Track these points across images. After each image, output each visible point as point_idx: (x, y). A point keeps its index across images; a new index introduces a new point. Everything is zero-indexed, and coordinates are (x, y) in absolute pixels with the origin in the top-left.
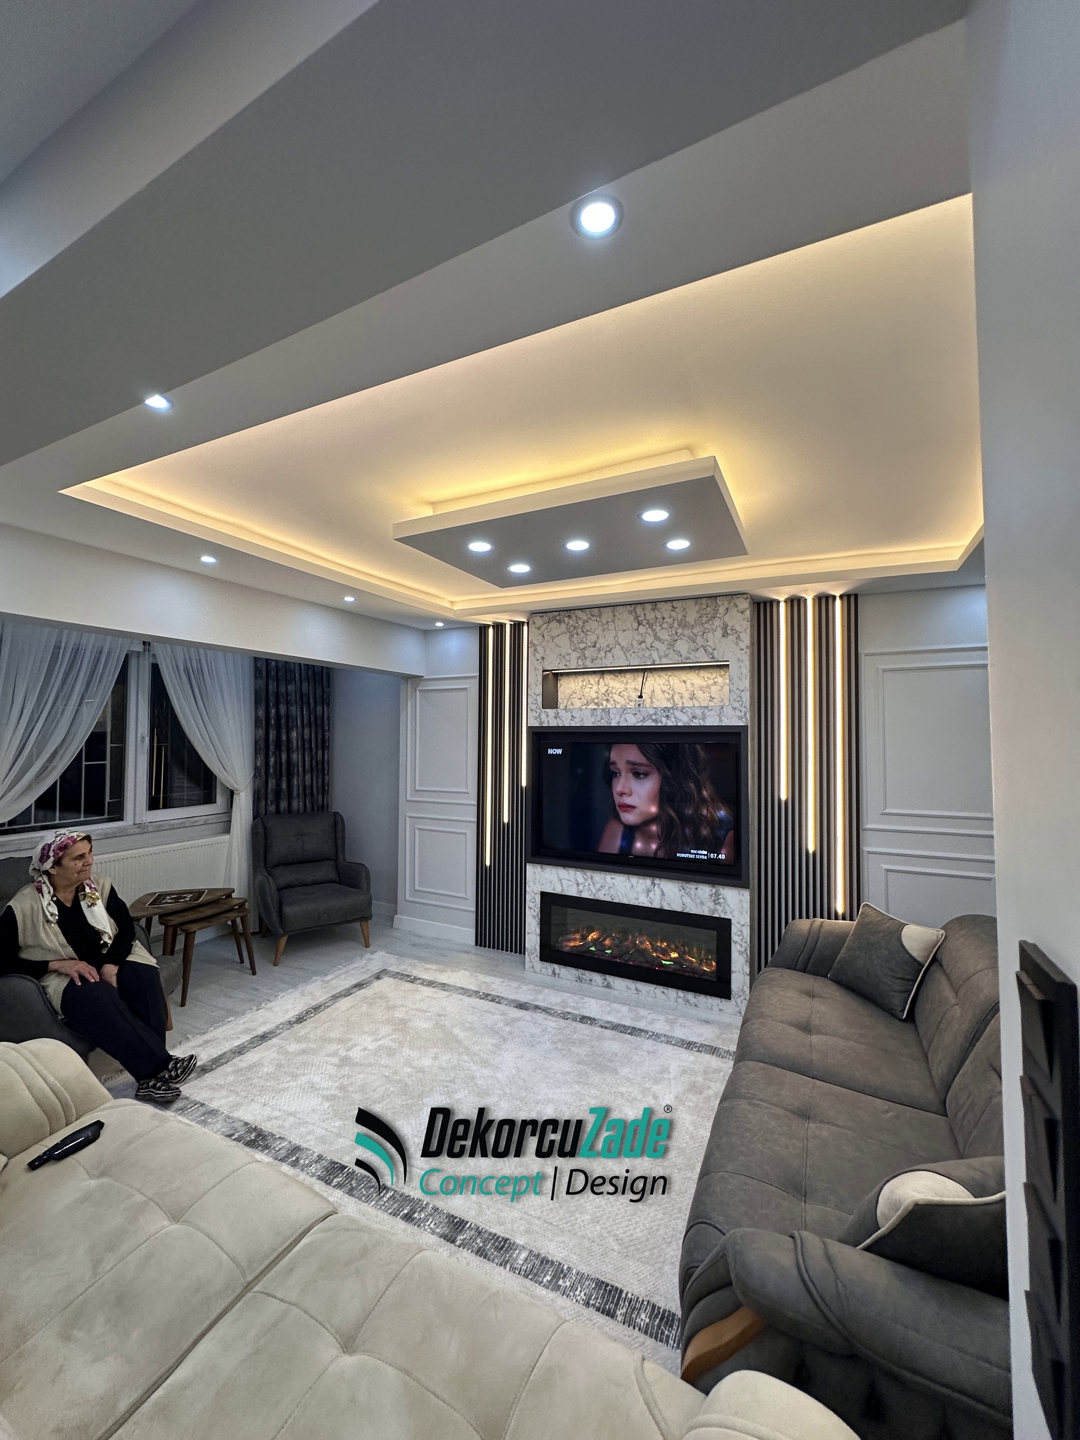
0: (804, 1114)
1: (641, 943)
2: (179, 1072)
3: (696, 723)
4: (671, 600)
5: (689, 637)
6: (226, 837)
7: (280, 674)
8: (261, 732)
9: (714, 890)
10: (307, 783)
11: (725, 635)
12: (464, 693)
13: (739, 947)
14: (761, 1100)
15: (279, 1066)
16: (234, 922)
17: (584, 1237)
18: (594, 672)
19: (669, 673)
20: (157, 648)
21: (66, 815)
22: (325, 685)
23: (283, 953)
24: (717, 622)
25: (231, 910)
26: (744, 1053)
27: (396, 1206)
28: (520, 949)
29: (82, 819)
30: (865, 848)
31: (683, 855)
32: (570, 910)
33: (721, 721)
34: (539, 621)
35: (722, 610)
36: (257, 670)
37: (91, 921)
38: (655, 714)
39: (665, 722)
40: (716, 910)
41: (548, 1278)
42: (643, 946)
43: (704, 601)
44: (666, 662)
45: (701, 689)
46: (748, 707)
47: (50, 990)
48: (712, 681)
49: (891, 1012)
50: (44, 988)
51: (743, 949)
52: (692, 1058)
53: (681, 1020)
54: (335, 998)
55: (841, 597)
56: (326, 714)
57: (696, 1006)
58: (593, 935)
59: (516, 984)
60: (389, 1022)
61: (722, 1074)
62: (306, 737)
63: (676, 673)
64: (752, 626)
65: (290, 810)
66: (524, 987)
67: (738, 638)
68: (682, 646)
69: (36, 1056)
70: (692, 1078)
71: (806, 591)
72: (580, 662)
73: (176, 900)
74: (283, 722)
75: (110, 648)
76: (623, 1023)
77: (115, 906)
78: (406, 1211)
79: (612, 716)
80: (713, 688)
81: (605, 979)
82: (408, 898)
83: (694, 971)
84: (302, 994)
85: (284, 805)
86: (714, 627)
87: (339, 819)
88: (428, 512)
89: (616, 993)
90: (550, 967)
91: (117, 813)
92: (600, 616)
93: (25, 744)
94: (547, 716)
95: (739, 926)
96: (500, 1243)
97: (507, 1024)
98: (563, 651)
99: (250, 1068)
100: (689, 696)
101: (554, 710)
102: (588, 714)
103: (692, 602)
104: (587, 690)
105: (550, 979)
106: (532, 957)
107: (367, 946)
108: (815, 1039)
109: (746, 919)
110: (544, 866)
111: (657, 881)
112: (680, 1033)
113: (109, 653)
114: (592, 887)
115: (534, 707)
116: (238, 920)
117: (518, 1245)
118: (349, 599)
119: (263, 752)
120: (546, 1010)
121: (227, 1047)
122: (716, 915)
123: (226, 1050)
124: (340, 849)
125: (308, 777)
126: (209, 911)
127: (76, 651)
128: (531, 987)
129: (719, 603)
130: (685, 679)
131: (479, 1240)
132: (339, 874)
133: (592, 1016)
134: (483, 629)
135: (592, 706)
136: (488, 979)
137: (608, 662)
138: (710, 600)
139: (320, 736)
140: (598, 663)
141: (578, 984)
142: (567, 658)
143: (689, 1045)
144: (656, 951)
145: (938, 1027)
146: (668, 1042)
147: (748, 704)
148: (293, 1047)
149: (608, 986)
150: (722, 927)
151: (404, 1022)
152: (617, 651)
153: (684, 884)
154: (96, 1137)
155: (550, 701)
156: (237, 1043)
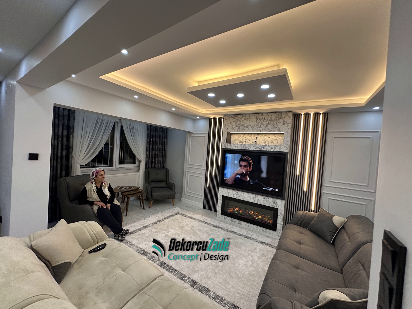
0: (297, 267)
1: (251, 213)
2: (125, 233)
3: (272, 150)
4: (268, 113)
5: (272, 124)
6: (138, 173)
7: (154, 130)
8: (148, 145)
9: (274, 200)
10: (160, 160)
11: (284, 124)
12: (204, 138)
13: (280, 217)
14: (284, 262)
15: (150, 235)
16: (139, 196)
17: (229, 291)
18: (242, 133)
19: (265, 135)
20: (122, 121)
21: (99, 164)
22: (166, 133)
23: (152, 205)
24: (281, 120)
25: (139, 193)
26: (279, 247)
27: (178, 275)
28: (215, 210)
29: (103, 165)
30: (323, 191)
31: (265, 189)
32: (230, 201)
33: (280, 150)
34: (227, 117)
35: (283, 116)
36: (148, 128)
37: (104, 192)
38: (260, 147)
39: (263, 149)
40: (274, 206)
41: (219, 301)
42: (251, 214)
43: (278, 113)
44: (264, 132)
45: (275, 140)
46: (289, 146)
47: (94, 209)
48: (278, 138)
49: (327, 241)
50: (93, 208)
51: (281, 218)
52: (263, 247)
53: (261, 236)
54: (165, 218)
55: (323, 113)
56: (165, 141)
57: (266, 232)
58: (237, 209)
59: (214, 220)
60: (178, 227)
61: (272, 252)
62: (160, 147)
63: (267, 135)
64: (292, 122)
65: (155, 167)
66: (216, 221)
67: (288, 125)
68: (270, 127)
69: (91, 225)
70: (263, 252)
71: (311, 111)
72: (238, 130)
73: (125, 189)
74: (154, 143)
75: (110, 120)
76: (243, 234)
77: (110, 189)
78: (181, 277)
79: (247, 147)
80: (278, 140)
81: (239, 222)
82: (185, 194)
83: (266, 222)
84: (156, 217)
85: (153, 165)
86: (280, 121)
87: (168, 170)
88: (197, 84)
89: (242, 226)
90: (224, 217)
91: (111, 165)
92: (245, 117)
93: (89, 145)
94: (228, 145)
95: (280, 210)
96: (206, 289)
97: (211, 231)
98: (234, 127)
99: (142, 234)
100: (271, 142)
101: (230, 144)
102: (240, 145)
103: (274, 114)
104: (240, 139)
105: (224, 220)
106: (219, 213)
107: (174, 205)
108: (302, 246)
109: (283, 209)
110: (224, 188)
111: (257, 195)
112: (260, 239)
113: (110, 122)
114: (237, 195)
115: (224, 143)
116: (141, 195)
117: (211, 291)
118: (173, 109)
119: (148, 151)
120: (222, 228)
121: (137, 228)
122: (274, 207)
123: (136, 229)
124: (167, 179)
125: (160, 158)
126: (133, 192)
127: (102, 121)
128: (218, 221)
129: (283, 114)
130: (270, 137)
131: (200, 288)
132: (167, 185)
133: (235, 231)
134: (210, 119)
135: (241, 143)
136: (206, 218)
137: (247, 131)
138: (280, 113)
139: (164, 147)
140: (244, 131)
141: (231, 222)
142: (235, 129)
143: (263, 243)
144: (255, 215)
145: (342, 247)
146: (256, 241)
147: (289, 145)
148: (154, 230)
149: (240, 224)
150: (276, 210)
151: (182, 227)
152: (250, 127)
153: (265, 197)
154: (104, 247)
155: (229, 141)
156: (139, 228)
